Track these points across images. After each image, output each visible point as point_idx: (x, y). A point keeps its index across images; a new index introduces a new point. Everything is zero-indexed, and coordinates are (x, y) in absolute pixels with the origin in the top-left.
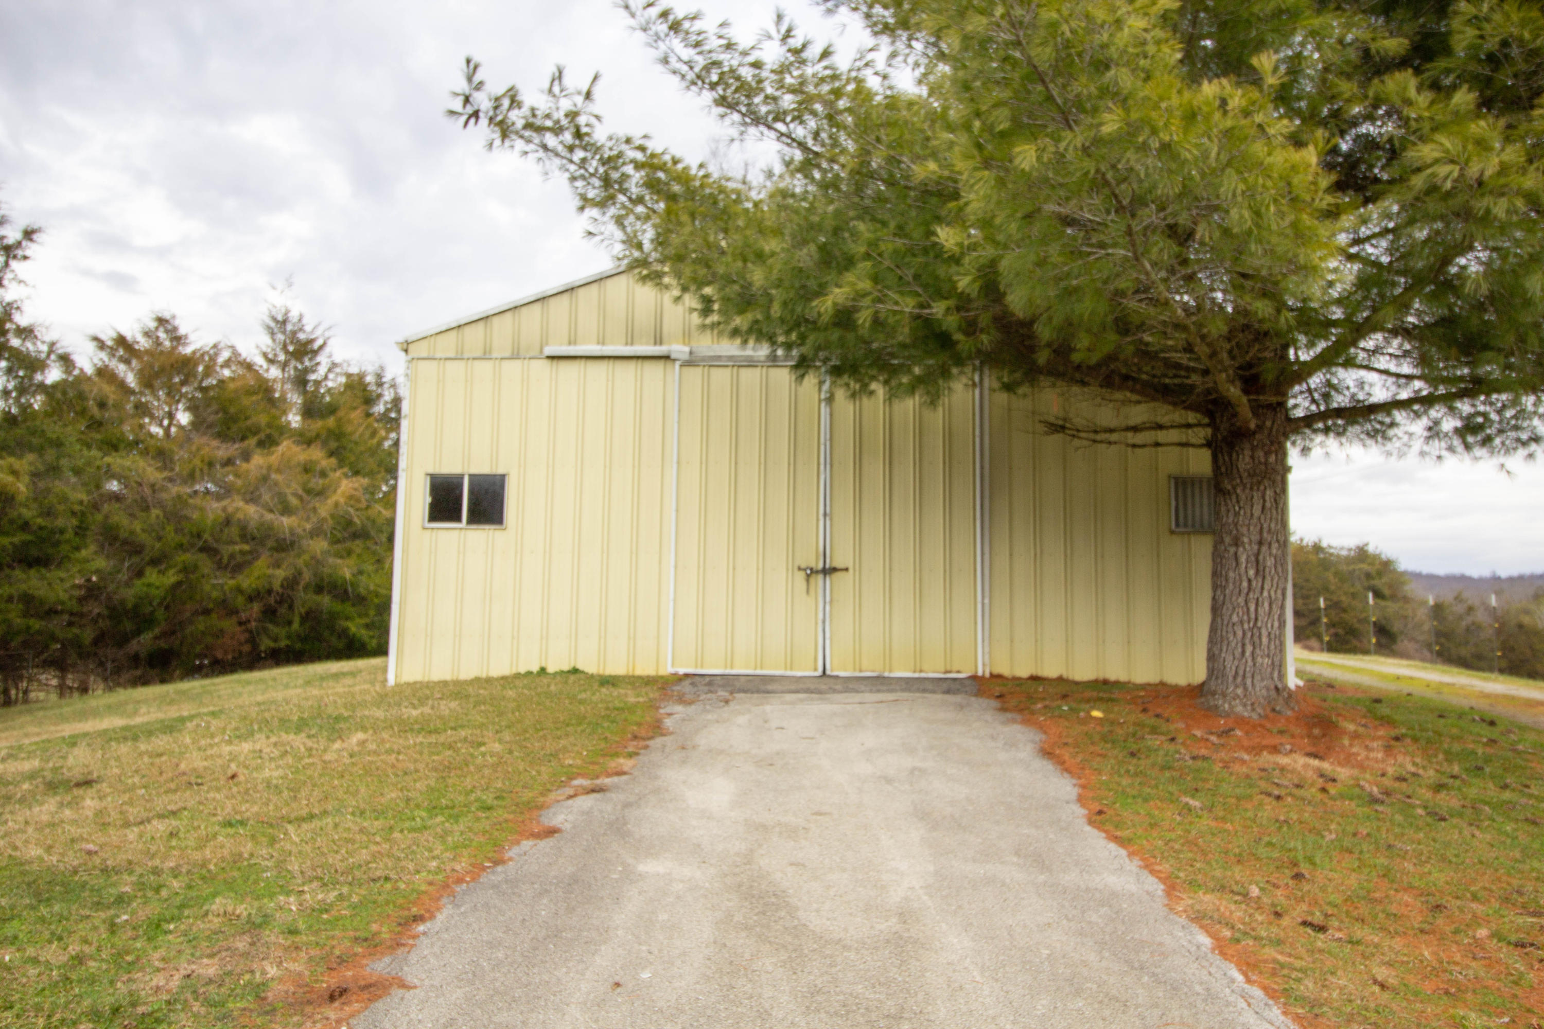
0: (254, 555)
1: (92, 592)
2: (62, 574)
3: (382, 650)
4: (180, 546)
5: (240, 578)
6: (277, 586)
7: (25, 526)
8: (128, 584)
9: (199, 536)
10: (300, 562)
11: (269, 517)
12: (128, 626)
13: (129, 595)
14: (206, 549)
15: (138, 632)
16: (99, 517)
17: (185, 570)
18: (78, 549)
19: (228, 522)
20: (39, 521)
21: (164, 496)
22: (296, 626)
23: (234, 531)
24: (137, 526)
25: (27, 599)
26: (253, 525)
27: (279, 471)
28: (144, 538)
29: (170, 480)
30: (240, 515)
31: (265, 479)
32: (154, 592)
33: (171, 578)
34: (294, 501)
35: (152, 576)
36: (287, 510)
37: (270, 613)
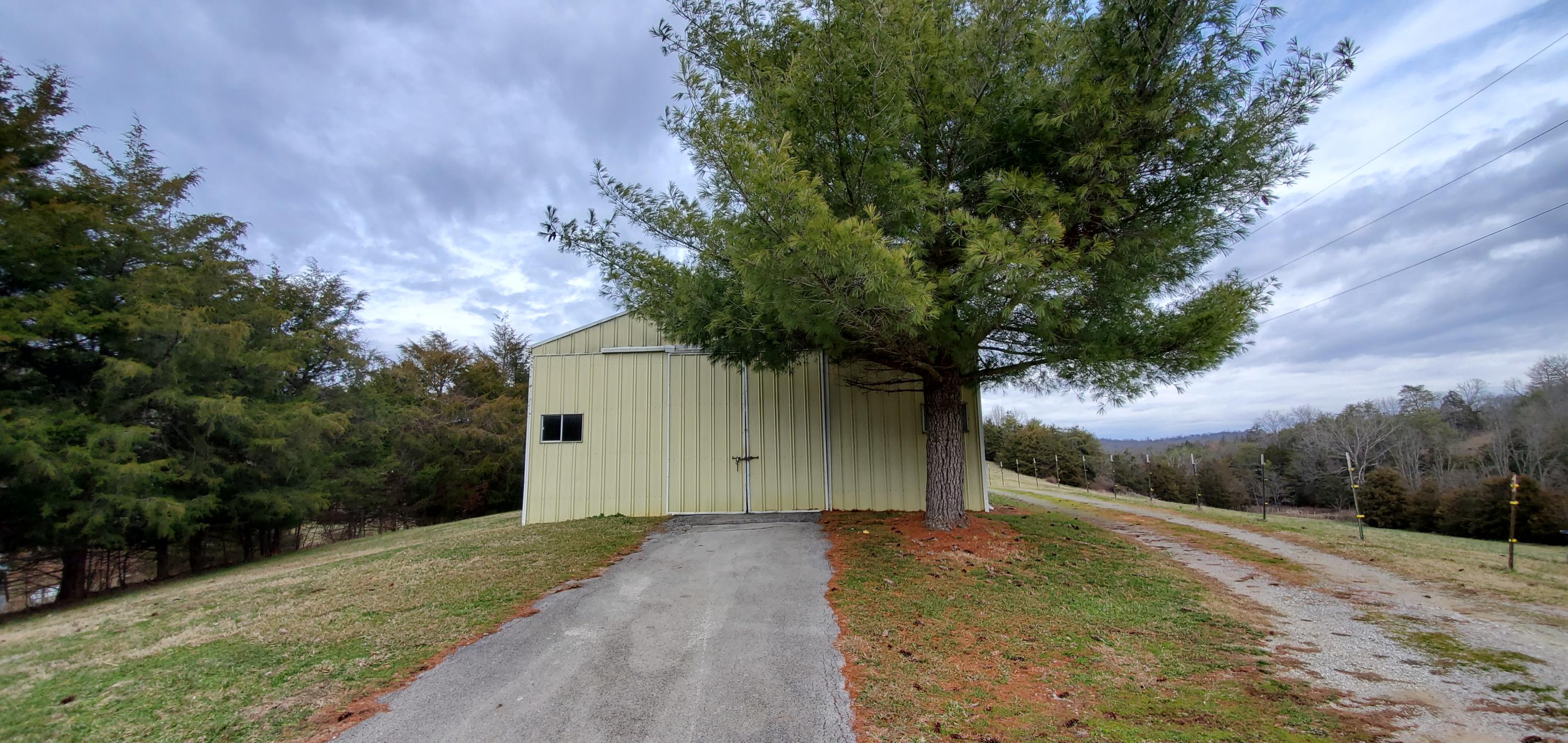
0: (484, 454)
1: (392, 478)
2: (375, 470)
3: (519, 507)
4: (444, 453)
5: (475, 467)
6: (495, 470)
7: (354, 446)
8: (415, 473)
9: (453, 446)
10: (508, 458)
11: (491, 435)
12: (415, 495)
13: (414, 479)
14: (457, 452)
15: (420, 498)
16: (398, 439)
17: (445, 465)
18: (386, 456)
19: (470, 439)
20: (362, 443)
21: (435, 426)
22: (507, 491)
23: (472, 444)
24: (419, 443)
25: (356, 483)
26: (482, 439)
27: (497, 411)
28: (423, 448)
29: (439, 418)
30: (475, 435)
31: (489, 415)
32: (427, 477)
33: (437, 470)
34: (504, 427)
35: (427, 468)
36: (501, 432)
37: (494, 486)
